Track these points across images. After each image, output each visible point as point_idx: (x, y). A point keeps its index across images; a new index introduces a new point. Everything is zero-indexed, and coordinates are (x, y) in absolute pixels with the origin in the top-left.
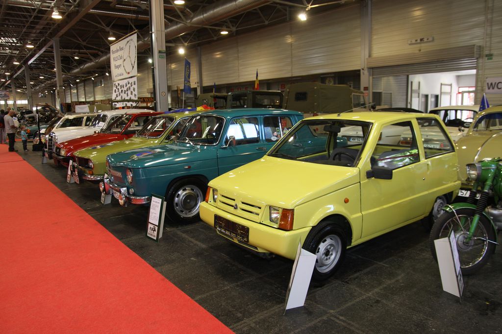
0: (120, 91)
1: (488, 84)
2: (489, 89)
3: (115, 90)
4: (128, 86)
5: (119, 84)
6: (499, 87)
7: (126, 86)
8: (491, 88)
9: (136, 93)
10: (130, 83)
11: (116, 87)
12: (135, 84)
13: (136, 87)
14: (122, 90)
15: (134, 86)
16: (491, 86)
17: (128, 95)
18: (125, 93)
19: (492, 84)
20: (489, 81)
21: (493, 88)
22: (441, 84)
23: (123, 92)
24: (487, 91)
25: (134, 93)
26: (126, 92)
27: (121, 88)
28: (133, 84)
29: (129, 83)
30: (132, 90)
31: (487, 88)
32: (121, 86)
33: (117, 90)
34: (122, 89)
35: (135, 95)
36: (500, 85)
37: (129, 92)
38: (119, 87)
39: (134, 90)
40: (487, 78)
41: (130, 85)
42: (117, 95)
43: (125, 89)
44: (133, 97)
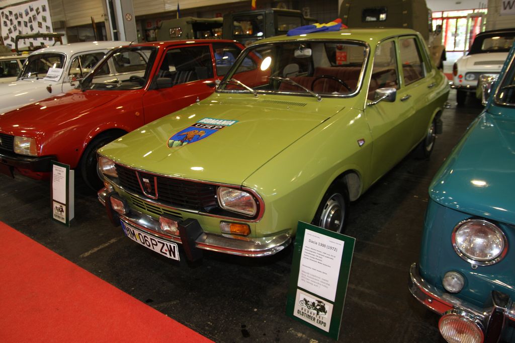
0: (15, 22)
1: (504, 3)
2: (505, 8)
3: (5, 22)
4: (31, 14)
5: (11, 13)
7: (27, 14)
8: (508, 8)
9: (49, 23)
10: (35, 8)
11: (7, 17)
12: (44, 10)
13: (47, 14)
14: (19, 23)
15: (42, 14)
16: (508, 5)
17: (32, 29)
18: (26, 26)
21: (510, 8)
23: (23, 24)
24: (502, 11)
25: (44, 24)
26: (29, 25)
27: (17, 18)
28: (41, 10)
29: (32, 10)
30: (41, 20)
31: (502, 8)
32: (16, 15)
33: (9, 23)
34: (20, 19)
35: (48, 28)
37: (35, 24)
38: (13, 17)
39: (44, 19)
41: (34, 12)
42: (10, 30)
43: (26, 19)
44: (43, 31)
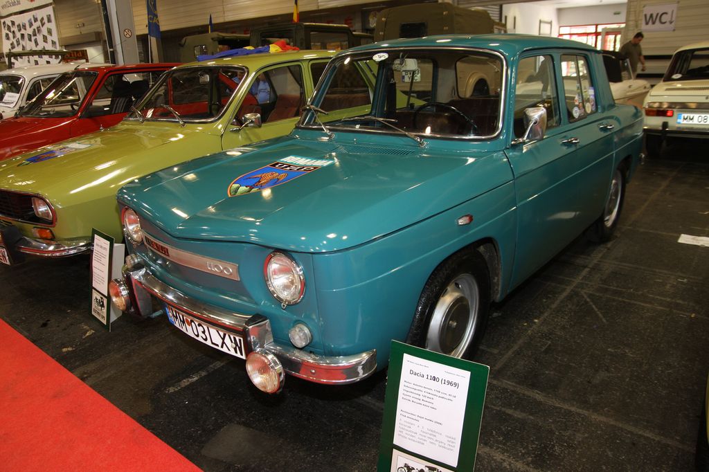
0: (18, 35)
1: (646, 15)
2: (647, 23)
3: (7, 35)
4: (35, 25)
5: (13, 23)
6: (663, 20)
7: (31, 25)
8: (651, 23)
9: (55, 37)
10: (39, 19)
11: (9, 28)
12: (49, 21)
13: (52, 26)
14: (23, 36)
15: (47, 25)
16: (651, 19)
17: (37, 44)
18: (30, 40)
19: (651, 16)
20: (648, 10)
21: (654, 23)
22: (540, 22)
23: (26, 37)
24: (644, 27)
25: (49, 38)
26: (33, 38)
27: (20, 30)
28: (46, 20)
29: (36, 20)
30: (46, 33)
31: (644, 22)
32: (19, 26)
33: (11, 35)
34: (23, 31)
35: (54, 43)
36: (664, 16)
37: (40, 38)
38: (15, 29)
39: (50, 32)
40: (644, 7)
41: (38, 23)
42: (12, 44)
43: (30, 31)
44: (49, 47)
